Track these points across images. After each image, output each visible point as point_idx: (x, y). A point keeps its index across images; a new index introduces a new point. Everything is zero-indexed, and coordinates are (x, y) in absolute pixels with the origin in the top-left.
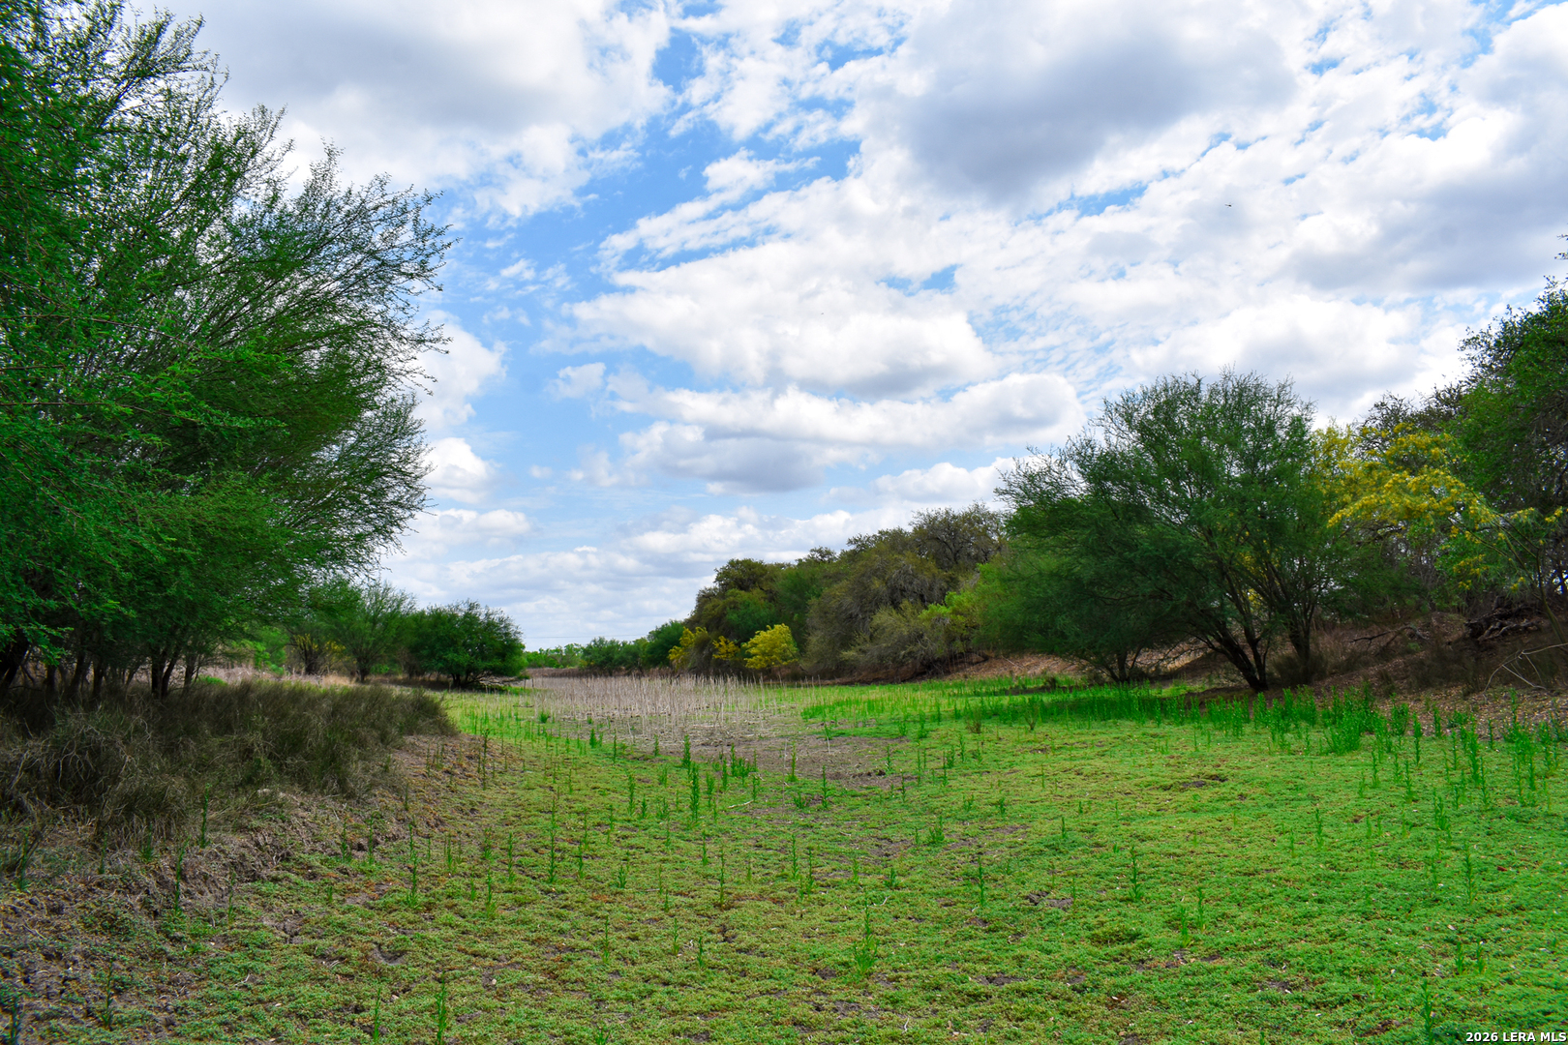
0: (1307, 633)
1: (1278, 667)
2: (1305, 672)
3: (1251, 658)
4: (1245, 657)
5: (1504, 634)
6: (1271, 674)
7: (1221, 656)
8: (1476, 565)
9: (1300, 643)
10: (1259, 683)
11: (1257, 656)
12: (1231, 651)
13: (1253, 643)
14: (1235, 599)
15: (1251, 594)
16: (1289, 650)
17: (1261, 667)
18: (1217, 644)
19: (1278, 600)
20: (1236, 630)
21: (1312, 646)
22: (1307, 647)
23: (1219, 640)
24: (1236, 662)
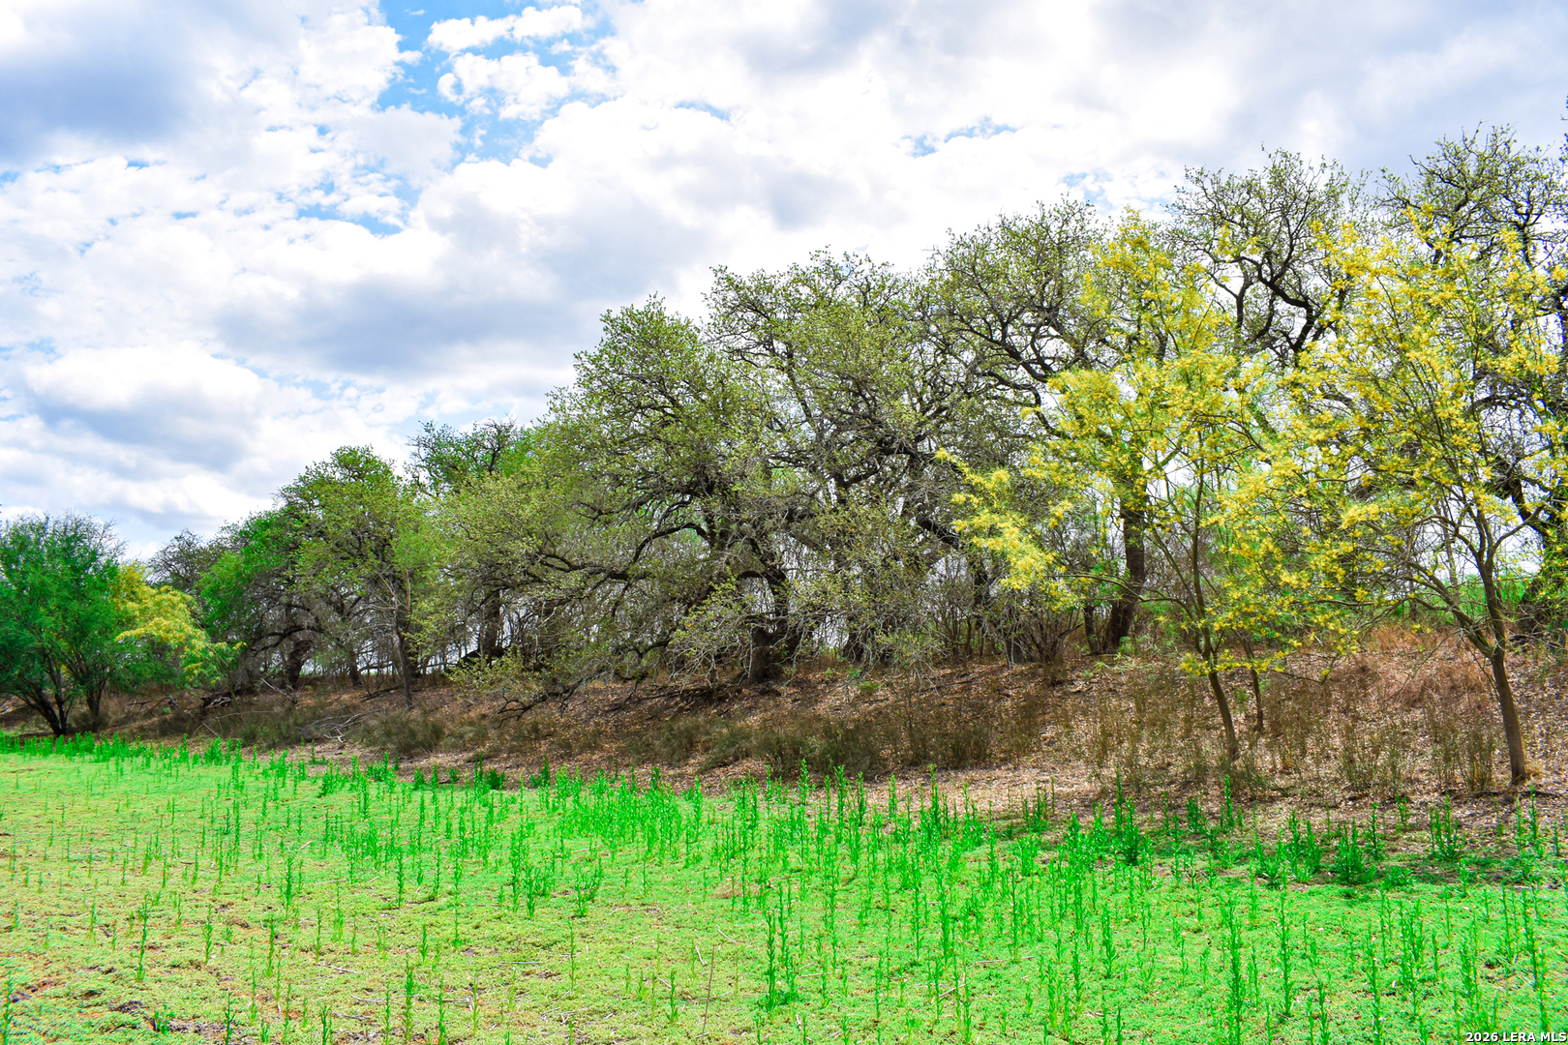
0: (99, 698)
1: (76, 720)
2: (94, 725)
3: (57, 712)
4: (53, 712)
5: (223, 705)
6: (70, 725)
7: (35, 711)
8: (197, 668)
9: (93, 704)
10: (61, 730)
11: (61, 712)
12: (44, 707)
13: (60, 703)
14: (51, 672)
15: (63, 669)
16: (85, 709)
17: (63, 720)
18: (33, 702)
19: (82, 676)
20: (49, 692)
21: (101, 708)
22: (98, 708)
23: (36, 700)
24: (46, 715)
